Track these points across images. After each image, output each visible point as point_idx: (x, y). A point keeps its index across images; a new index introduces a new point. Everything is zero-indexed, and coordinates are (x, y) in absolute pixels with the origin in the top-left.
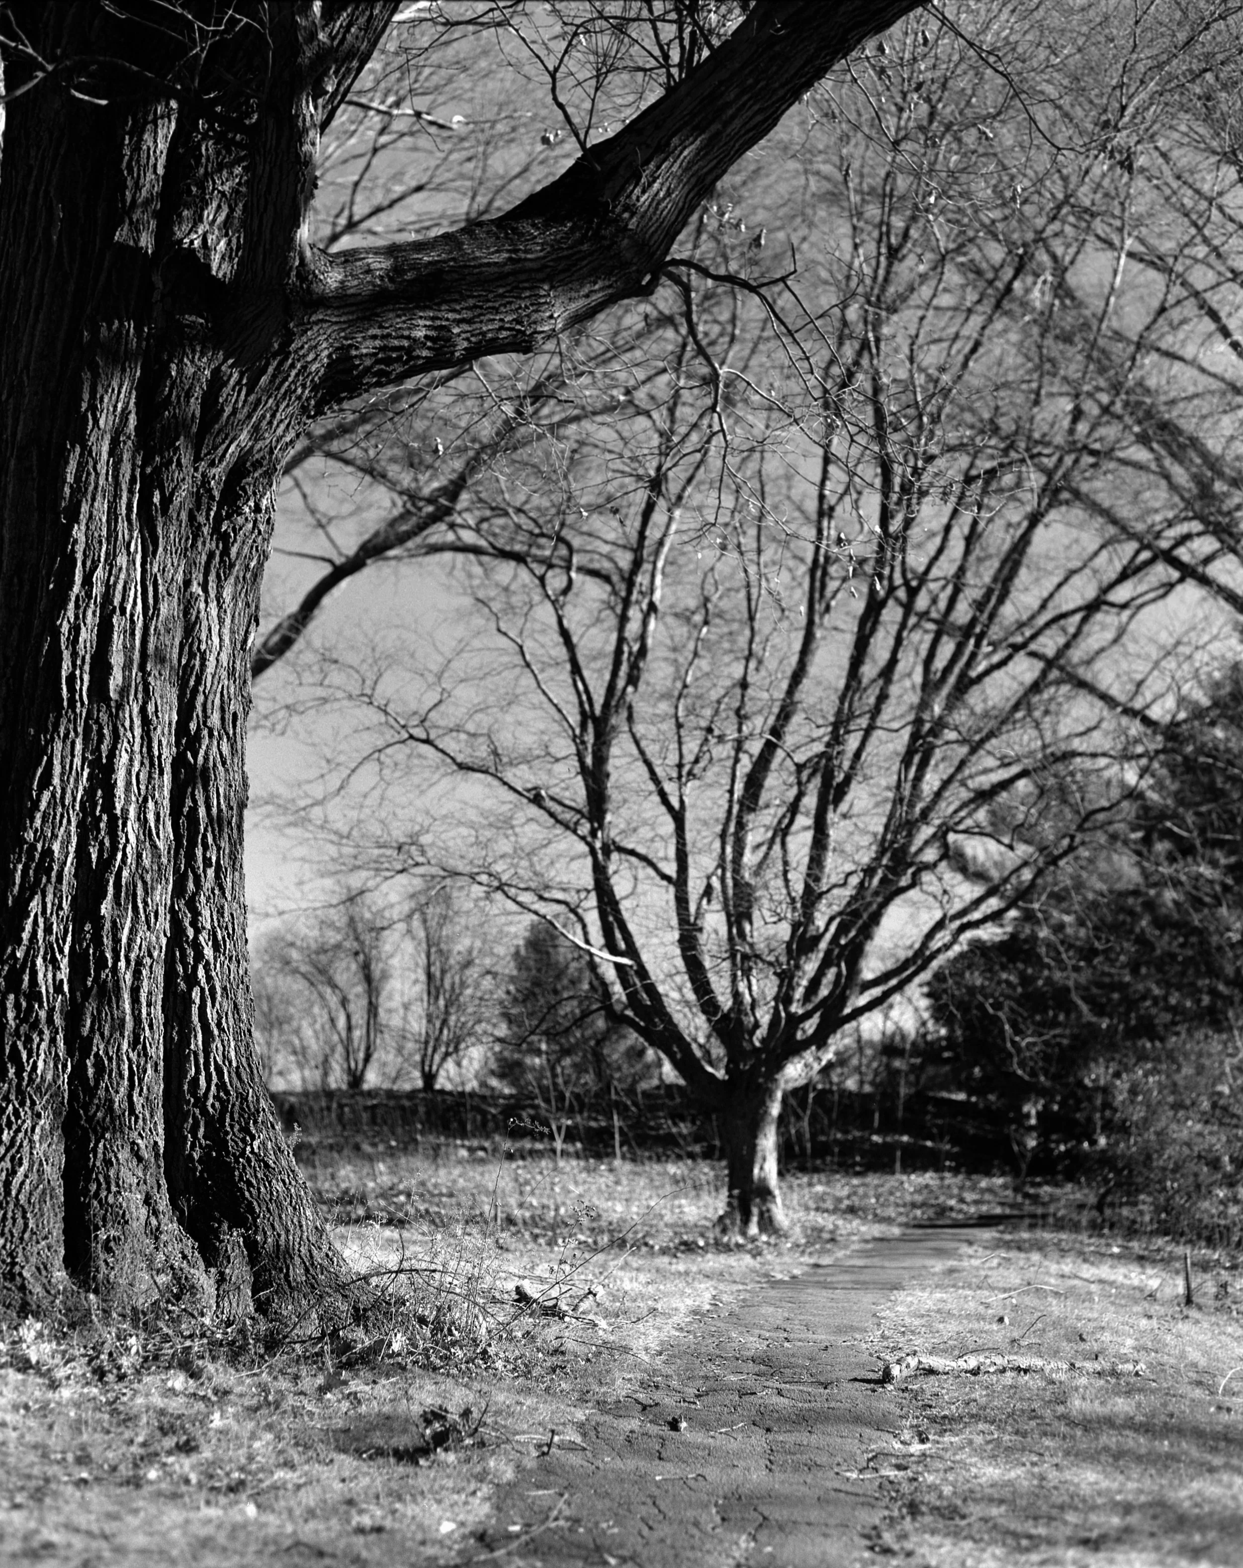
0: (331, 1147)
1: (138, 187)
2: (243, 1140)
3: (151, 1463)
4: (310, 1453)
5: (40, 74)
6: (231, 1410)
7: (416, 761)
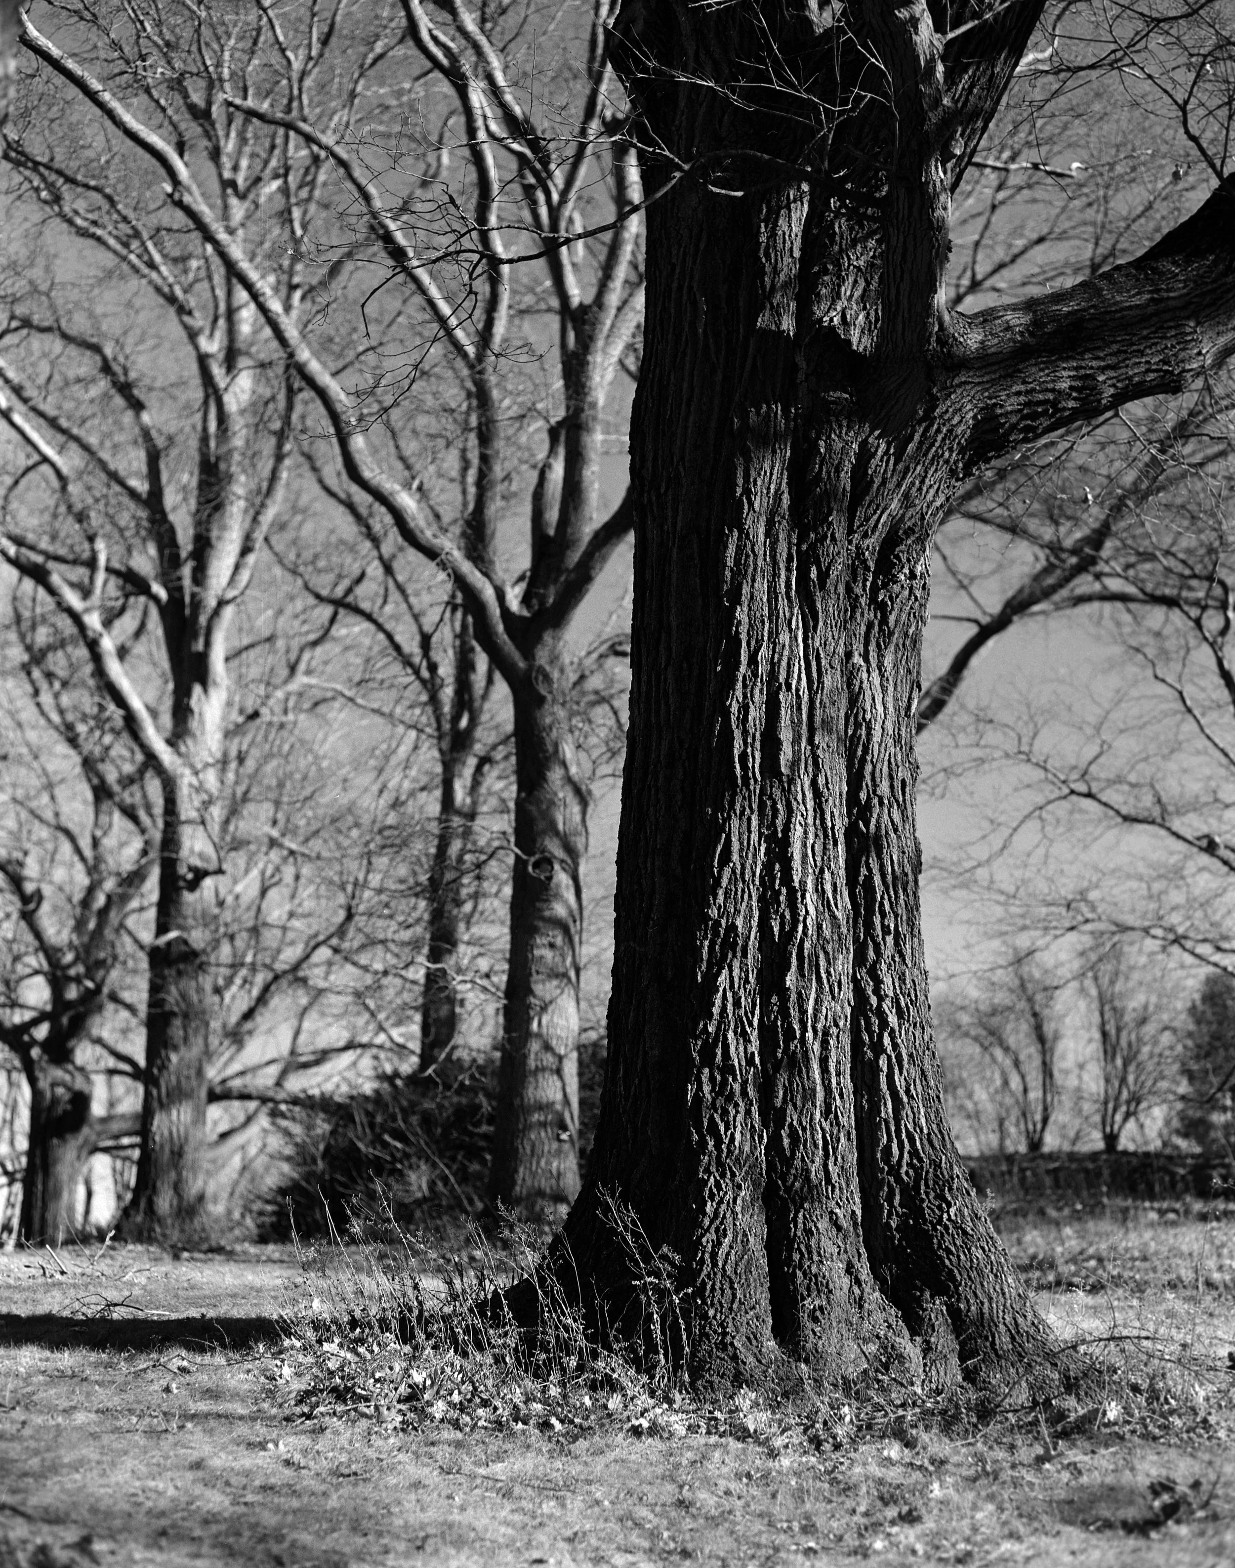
0: (1015, 1213)
1: (776, 271)
2: (940, 1208)
3: (876, 1532)
4: (1036, 1524)
5: (678, 175)
6: (949, 1480)
7: (1077, 816)
